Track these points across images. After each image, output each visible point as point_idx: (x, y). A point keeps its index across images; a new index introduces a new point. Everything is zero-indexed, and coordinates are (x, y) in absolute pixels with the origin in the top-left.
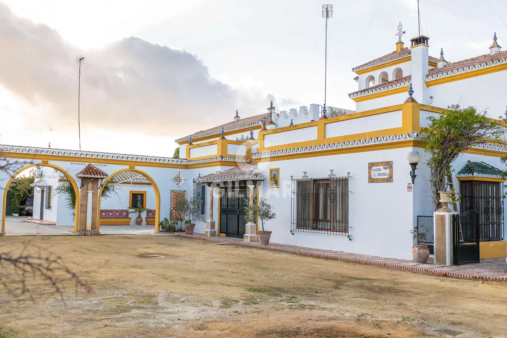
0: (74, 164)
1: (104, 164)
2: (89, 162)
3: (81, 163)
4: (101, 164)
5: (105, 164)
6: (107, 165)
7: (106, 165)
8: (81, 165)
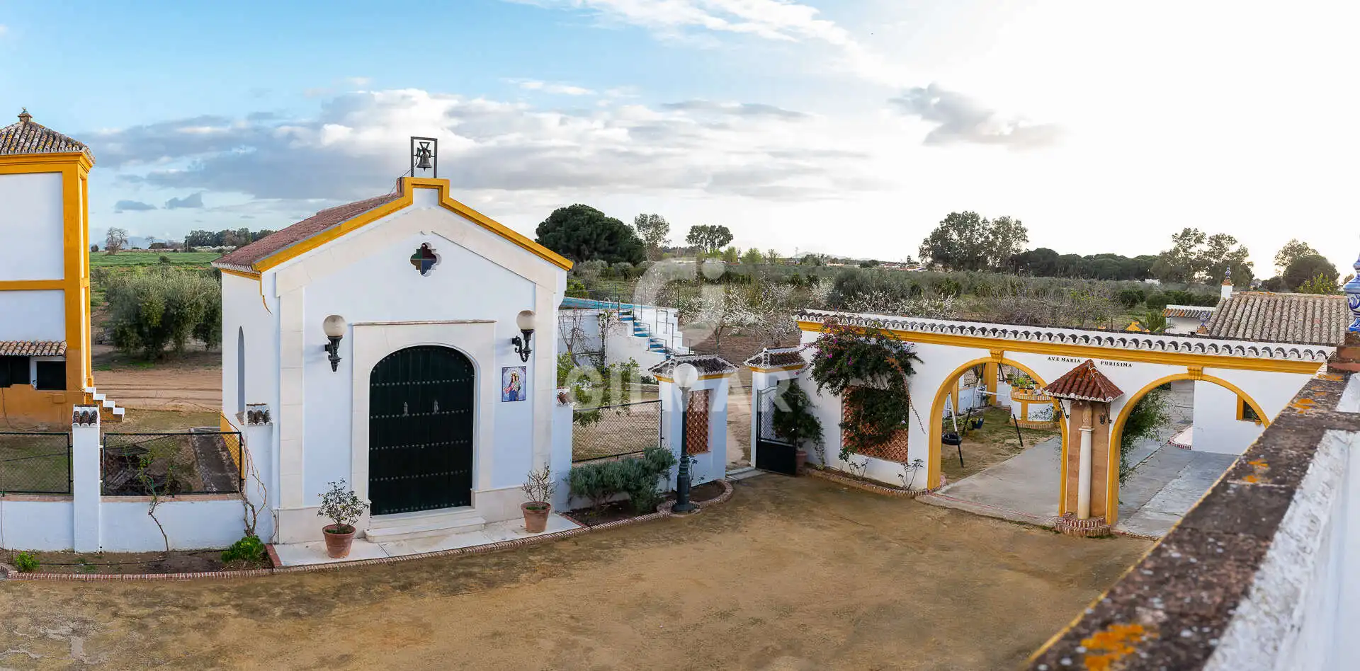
0: (1055, 359)
1: (1123, 362)
2: (1089, 356)
3: (1070, 358)
4: (1116, 362)
5: (1125, 362)
6: (1131, 363)
7: (1128, 363)
8: (1070, 363)
